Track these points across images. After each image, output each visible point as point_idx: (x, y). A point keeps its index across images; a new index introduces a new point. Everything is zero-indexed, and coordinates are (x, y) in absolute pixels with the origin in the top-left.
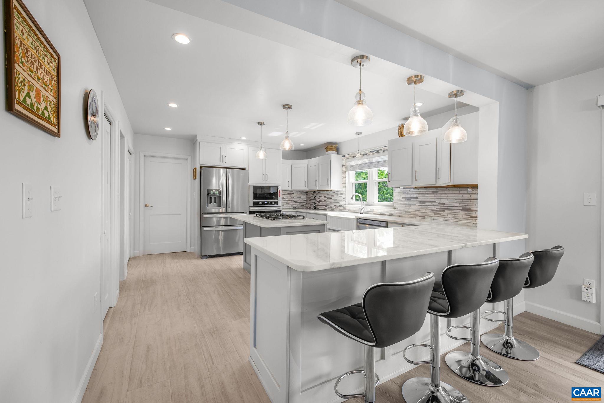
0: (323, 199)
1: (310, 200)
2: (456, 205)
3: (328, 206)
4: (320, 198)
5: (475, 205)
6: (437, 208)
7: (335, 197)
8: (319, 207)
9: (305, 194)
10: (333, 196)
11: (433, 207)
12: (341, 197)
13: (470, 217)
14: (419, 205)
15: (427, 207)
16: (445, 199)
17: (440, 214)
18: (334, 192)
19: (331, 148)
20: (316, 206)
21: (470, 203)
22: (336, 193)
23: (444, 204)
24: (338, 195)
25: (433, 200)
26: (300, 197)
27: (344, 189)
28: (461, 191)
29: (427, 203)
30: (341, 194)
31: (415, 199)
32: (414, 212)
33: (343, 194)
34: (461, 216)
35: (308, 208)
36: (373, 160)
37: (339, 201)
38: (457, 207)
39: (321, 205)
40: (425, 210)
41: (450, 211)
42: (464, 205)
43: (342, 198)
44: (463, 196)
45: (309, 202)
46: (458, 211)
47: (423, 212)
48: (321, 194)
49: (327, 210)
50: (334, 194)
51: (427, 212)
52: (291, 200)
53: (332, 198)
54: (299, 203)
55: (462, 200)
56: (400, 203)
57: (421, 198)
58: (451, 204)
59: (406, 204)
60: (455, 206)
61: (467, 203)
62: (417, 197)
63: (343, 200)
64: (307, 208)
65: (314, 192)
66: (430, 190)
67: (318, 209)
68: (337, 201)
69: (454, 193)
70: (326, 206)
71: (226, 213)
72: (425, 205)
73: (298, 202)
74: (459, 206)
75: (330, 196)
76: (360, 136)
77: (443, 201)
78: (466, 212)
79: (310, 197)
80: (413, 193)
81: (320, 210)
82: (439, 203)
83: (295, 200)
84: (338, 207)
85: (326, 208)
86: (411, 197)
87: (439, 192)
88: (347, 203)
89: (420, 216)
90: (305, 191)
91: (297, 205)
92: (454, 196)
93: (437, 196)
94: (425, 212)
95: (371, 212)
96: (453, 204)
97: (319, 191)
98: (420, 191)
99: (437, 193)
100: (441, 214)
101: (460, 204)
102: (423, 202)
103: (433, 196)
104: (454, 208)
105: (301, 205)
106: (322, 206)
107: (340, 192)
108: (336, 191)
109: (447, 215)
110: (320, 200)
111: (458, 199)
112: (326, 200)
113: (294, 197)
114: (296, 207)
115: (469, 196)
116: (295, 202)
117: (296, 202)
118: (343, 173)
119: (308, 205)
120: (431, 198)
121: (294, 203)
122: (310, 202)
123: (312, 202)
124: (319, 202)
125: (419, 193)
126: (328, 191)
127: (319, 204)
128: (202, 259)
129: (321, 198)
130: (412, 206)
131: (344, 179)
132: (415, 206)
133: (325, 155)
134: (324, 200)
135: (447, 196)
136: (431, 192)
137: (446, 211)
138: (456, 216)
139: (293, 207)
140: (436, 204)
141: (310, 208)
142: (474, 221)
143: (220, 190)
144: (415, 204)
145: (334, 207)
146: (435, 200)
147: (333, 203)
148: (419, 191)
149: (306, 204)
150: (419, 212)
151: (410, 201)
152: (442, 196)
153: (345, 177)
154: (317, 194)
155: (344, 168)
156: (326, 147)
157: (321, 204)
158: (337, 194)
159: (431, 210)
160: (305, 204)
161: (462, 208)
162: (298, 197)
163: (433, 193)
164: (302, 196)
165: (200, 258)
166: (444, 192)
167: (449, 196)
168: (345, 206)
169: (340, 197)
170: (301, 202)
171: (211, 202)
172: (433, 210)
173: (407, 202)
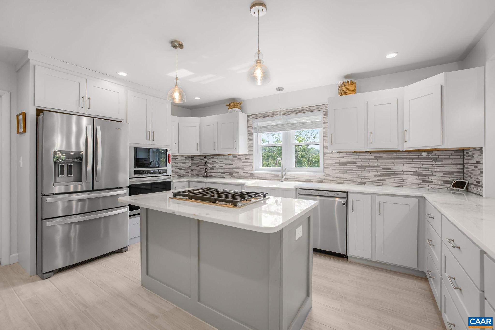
0: (218, 164)
1: (197, 167)
2: (404, 169)
3: (226, 173)
4: (213, 164)
5: (428, 169)
6: (381, 174)
7: (237, 163)
8: (211, 174)
9: (190, 159)
10: (234, 161)
11: (376, 172)
12: (247, 162)
13: (422, 181)
14: (357, 171)
15: (368, 172)
16: (391, 164)
17: (385, 180)
18: (236, 157)
19: (236, 105)
20: (208, 173)
21: (422, 168)
22: (238, 157)
23: (390, 169)
24: (242, 161)
25: (376, 165)
26: (185, 163)
27: (251, 153)
28: (411, 155)
29: (368, 169)
30: (246, 159)
31: (353, 165)
32: (351, 178)
33: (249, 159)
34: (412, 181)
35: (195, 176)
36: (290, 121)
37: (243, 167)
38: (407, 172)
39: (215, 172)
40: (365, 176)
41: (398, 176)
42: (415, 170)
43: (248, 164)
44: (414, 160)
45: (196, 168)
46: (407, 176)
47: (364, 178)
48: (214, 159)
49: (224, 177)
50: (235, 159)
51: (368, 178)
52: (175, 167)
53: (232, 164)
54: (183, 170)
55: (412, 165)
56: (331, 168)
57: (360, 163)
58: (399, 169)
59: (341, 169)
60: (403, 171)
61: (419, 168)
62: (356, 162)
63: (250, 166)
64: (192, 176)
65: (205, 157)
66: (373, 155)
67: (211, 176)
68: (241, 167)
69: (402, 158)
70: (223, 173)
71: (93, 190)
72: (365, 170)
73: (182, 168)
74: (409, 171)
75: (230, 162)
76: (281, 92)
77: (388, 166)
78: (417, 177)
79: (198, 163)
80: (350, 157)
81: (213, 178)
82: (384, 168)
83: (179, 166)
84: (242, 174)
85: (223, 176)
86: (347, 162)
87: (383, 157)
88: (254, 169)
89: (359, 183)
90: (190, 156)
91: (181, 172)
92: (402, 160)
93: (380, 160)
94: (366, 178)
95: (292, 179)
96: (401, 169)
97: (212, 156)
98: (359, 156)
99: (381, 157)
100: (387, 180)
101: (410, 169)
102: (362, 168)
103: (376, 160)
104: (404, 173)
105: (186, 173)
106: (217, 173)
107: (245, 157)
108: (239, 156)
109: (394, 180)
110: (213, 166)
111: (407, 164)
112: (223, 167)
113: (178, 163)
114: (180, 175)
115: (421, 160)
116: (179, 168)
117: (181, 169)
118: (249, 135)
119: (194, 172)
120: (374, 163)
121: (178, 170)
122: (198, 168)
123: (201, 169)
124: (212, 168)
125: (357, 157)
126: (227, 156)
127: (212, 170)
128: (43, 278)
129: (215, 164)
130: (348, 171)
131: (251, 142)
132: (353, 171)
133: (227, 112)
134: (220, 167)
135: (393, 160)
136: (373, 157)
137: (392, 176)
138: (404, 181)
139: (178, 175)
140: (381, 169)
141: (198, 176)
142: (428, 186)
143: (82, 153)
144: (352, 170)
145: (236, 174)
146: (379, 165)
147: (233, 169)
148: (357, 156)
149: (192, 170)
150: (357, 178)
151: (346, 166)
152: (387, 160)
153: (252, 140)
154: (208, 159)
155: (250, 129)
156: (228, 104)
157: (215, 170)
158: (240, 159)
159: (373, 176)
160: (190, 170)
161: (412, 173)
162: (183, 163)
163: (376, 157)
164: (186, 161)
165: (39, 278)
166: (390, 157)
167: (396, 160)
168: (252, 172)
169: (244, 162)
170: (186, 168)
171: (62, 173)
172: (375, 176)
173: (342, 167)
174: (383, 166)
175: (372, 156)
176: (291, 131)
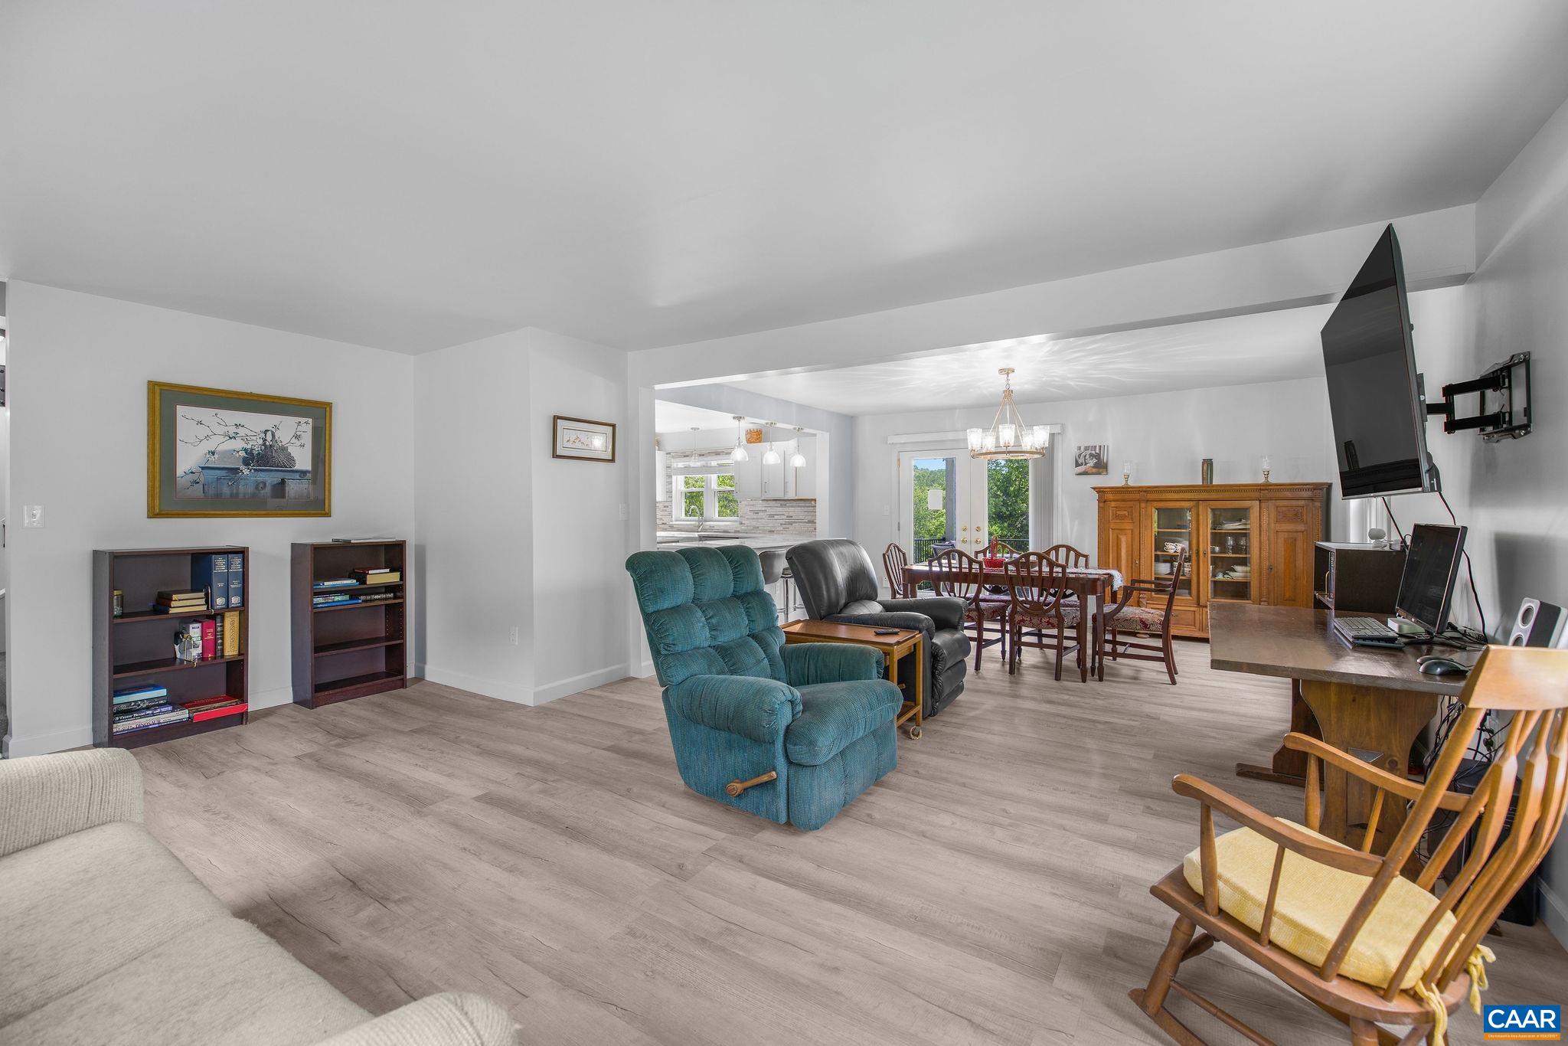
2: (802, 518)
6: (785, 522)
11: (782, 521)
14: (768, 519)
15: (776, 521)
23: (792, 517)
25: (781, 513)
29: (776, 517)
31: (764, 513)
32: (763, 527)
33: (667, 507)
36: (711, 463)
38: (804, 520)
40: (774, 524)
43: (666, 513)
46: (805, 525)
47: (772, 527)
51: (776, 527)
56: (746, 516)
57: (770, 511)
58: (798, 517)
62: (766, 510)
63: (668, 516)
72: (774, 519)
77: (791, 514)
80: (762, 505)
86: (758, 510)
87: (787, 505)
89: (769, 531)
93: (785, 508)
98: (769, 504)
99: (785, 505)
100: (789, 528)
102: (771, 516)
103: (782, 508)
111: (803, 512)
115: (811, 507)
125: (767, 505)
130: (759, 520)
132: (764, 520)
135: (794, 508)
137: (794, 525)
138: (802, 528)
140: (785, 517)
144: (763, 518)
146: (783, 513)
150: (768, 527)
151: (757, 514)
161: (807, 521)
163: (782, 506)
166: (791, 505)
172: (781, 524)
173: (755, 516)
174: (786, 514)
175: (778, 504)
176: (712, 475)
